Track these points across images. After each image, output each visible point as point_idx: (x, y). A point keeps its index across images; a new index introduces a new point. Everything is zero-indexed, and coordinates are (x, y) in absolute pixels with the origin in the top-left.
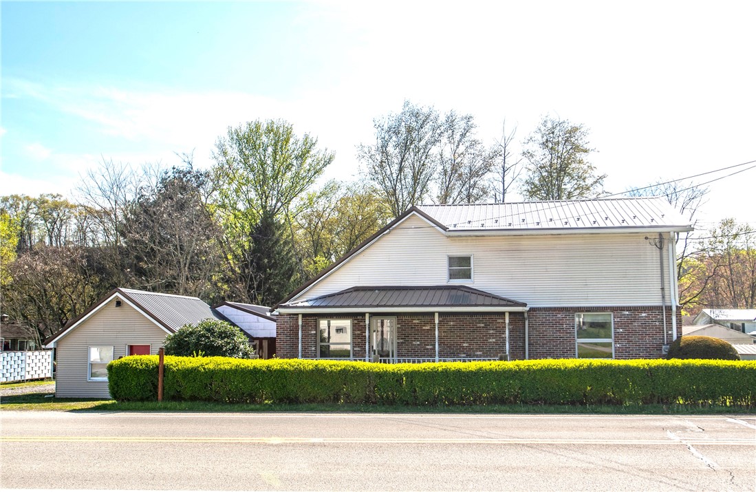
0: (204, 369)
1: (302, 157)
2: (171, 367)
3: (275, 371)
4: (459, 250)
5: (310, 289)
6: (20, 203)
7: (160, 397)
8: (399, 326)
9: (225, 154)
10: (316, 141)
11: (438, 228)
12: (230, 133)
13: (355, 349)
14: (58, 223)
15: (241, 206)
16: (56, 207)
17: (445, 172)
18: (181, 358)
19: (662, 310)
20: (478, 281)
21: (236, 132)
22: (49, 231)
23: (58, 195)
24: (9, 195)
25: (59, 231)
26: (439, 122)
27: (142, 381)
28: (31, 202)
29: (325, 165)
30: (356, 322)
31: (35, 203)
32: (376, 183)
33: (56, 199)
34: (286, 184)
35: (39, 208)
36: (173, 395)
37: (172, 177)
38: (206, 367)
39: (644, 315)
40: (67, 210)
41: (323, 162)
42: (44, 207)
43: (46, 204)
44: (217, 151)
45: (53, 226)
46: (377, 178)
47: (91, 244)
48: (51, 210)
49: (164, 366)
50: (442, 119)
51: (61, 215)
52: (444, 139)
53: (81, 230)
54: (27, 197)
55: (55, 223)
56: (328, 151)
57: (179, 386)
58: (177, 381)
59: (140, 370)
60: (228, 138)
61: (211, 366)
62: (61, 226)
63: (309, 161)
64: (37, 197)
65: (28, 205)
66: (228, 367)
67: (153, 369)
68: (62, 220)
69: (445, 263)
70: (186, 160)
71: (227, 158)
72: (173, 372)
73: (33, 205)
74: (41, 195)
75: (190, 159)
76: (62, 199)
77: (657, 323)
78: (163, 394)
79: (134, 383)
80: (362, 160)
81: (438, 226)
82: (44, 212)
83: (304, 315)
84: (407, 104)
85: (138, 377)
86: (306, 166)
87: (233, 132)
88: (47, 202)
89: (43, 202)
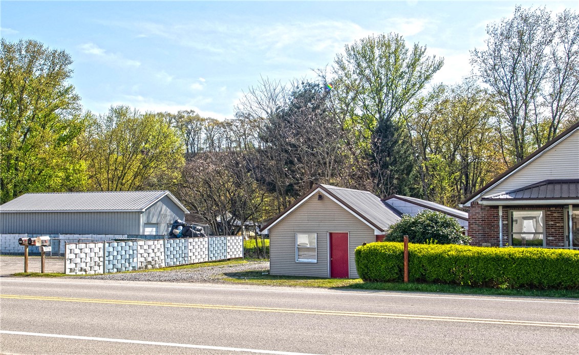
0: (448, 255)
1: (412, 65)
2: (416, 253)
3: (518, 259)
5: (502, 182)
6: (164, 119)
7: (406, 279)
9: (344, 69)
10: (425, 49)
12: (347, 50)
13: (549, 238)
14: (192, 133)
15: (359, 112)
16: (190, 121)
17: (558, 70)
18: (423, 246)
21: (353, 49)
22: (185, 140)
23: (191, 111)
24: (156, 113)
25: (193, 140)
26: (550, 23)
27: (391, 264)
28: (172, 118)
29: (434, 71)
30: (549, 213)
31: (175, 119)
32: (488, 84)
33: (190, 115)
34: (400, 90)
35: (178, 122)
36: (419, 278)
37: (303, 90)
38: (449, 253)
40: (199, 123)
41: (432, 68)
42: (182, 121)
43: (182, 119)
44: (336, 66)
45: (189, 136)
46: (489, 80)
47: (217, 150)
48: (187, 123)
49: (409, 252)
50: (554, 19)
51: (194, 127)
52: (556, 40)
53: (210, 139)
54: (169, 114)
55: (190, 134)
56: (437, 58)
57: (424, 270)
58: (423, 266)
59: (389, 255)
60: (345, 54)
61: (453, 253)
62: (195, 135)
63: (418, 68)
64: (176, 114)
65: (170, 121)
66: (470, 254)
67: (400, 255)
68: (195, 131)
70: (321, 74)
71: (346, 71)
72: (419, 258)
73: (173, 120)
74: (179, 112)
75: (324, 74)
76: (195, 114)
78: (409, 277)
79: (383, 266)
80: (475, 64)
82: (182, 125)
83: (505, 207)
84: (518, 9)
85: (387, 261)
86: (416, 74)
87: (350, 49)
88: (183, 118)
89: (181, 118)
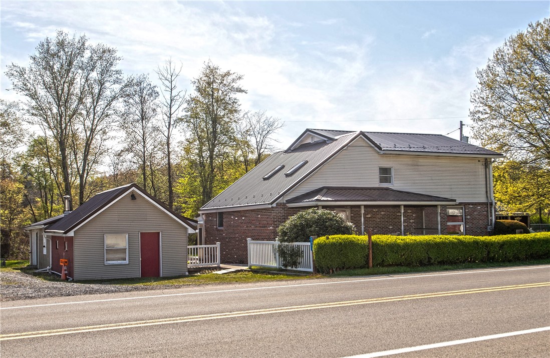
4: (386, 163)
7: (371, 264)
8: (352, 215)
11: (376, 148)
19: (488, 205)
20: (396, 184)
39: (479, 208)
69: (377, 171)
77: (485, 213)
81: (376, 147)
